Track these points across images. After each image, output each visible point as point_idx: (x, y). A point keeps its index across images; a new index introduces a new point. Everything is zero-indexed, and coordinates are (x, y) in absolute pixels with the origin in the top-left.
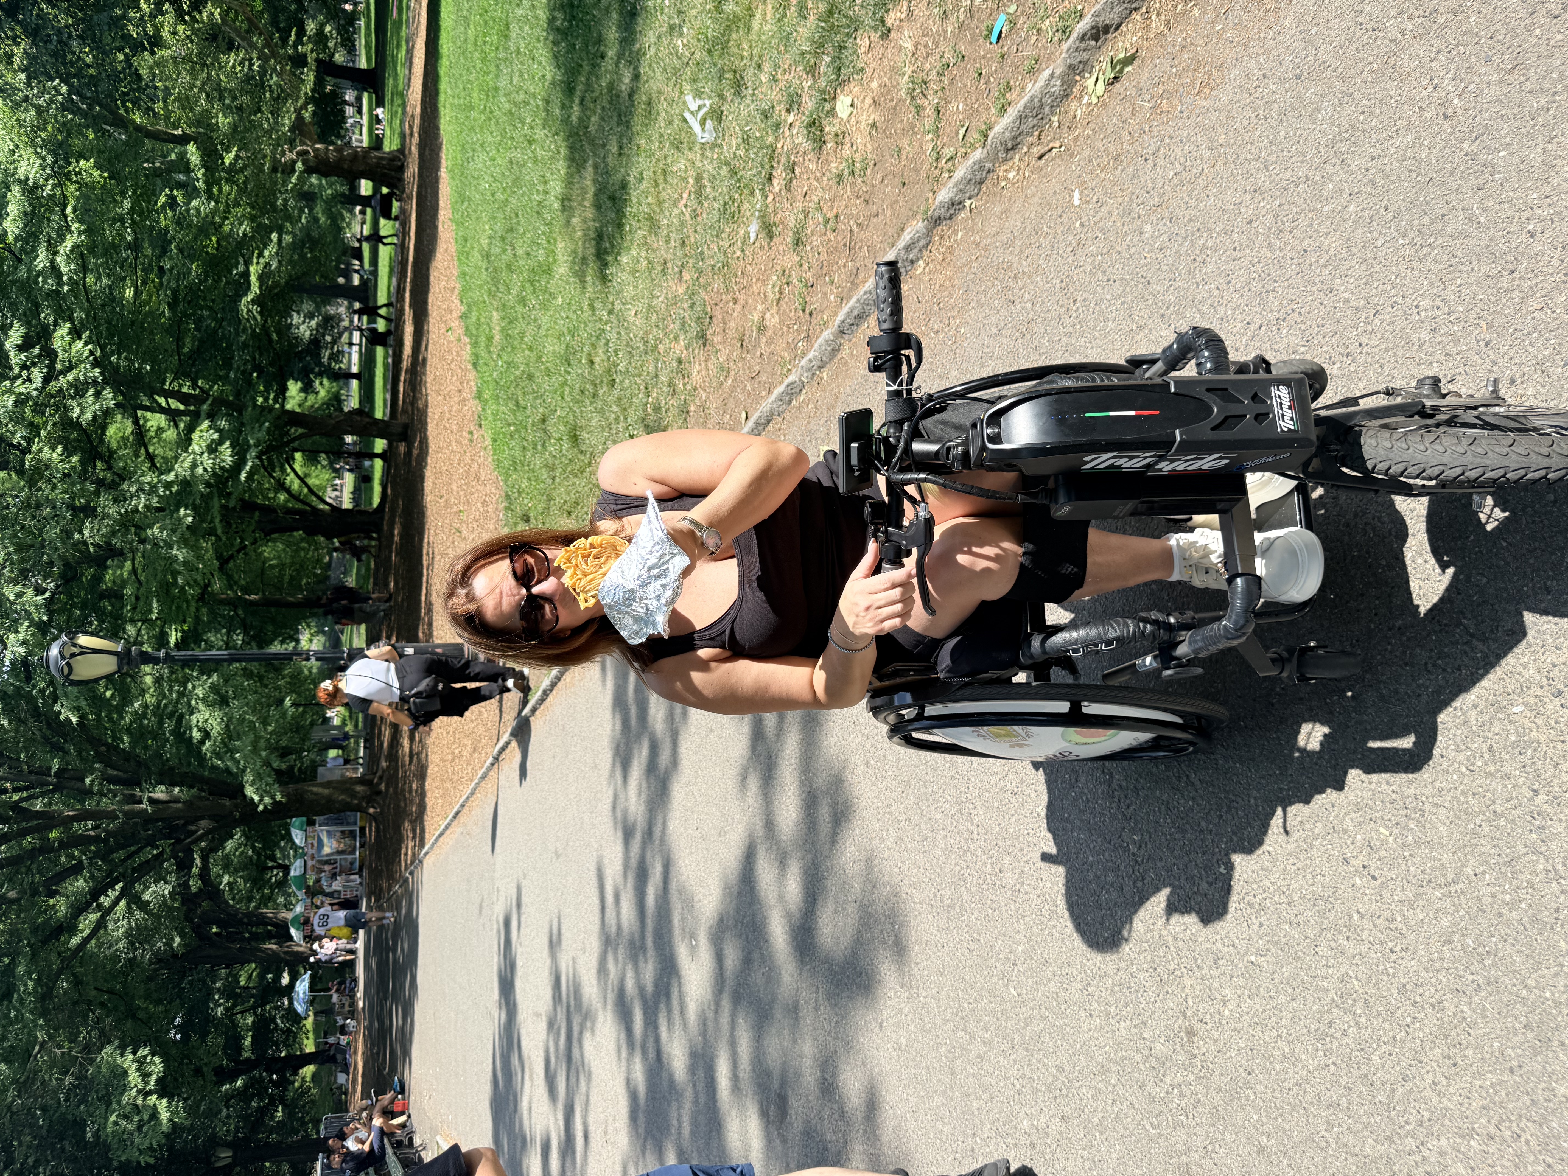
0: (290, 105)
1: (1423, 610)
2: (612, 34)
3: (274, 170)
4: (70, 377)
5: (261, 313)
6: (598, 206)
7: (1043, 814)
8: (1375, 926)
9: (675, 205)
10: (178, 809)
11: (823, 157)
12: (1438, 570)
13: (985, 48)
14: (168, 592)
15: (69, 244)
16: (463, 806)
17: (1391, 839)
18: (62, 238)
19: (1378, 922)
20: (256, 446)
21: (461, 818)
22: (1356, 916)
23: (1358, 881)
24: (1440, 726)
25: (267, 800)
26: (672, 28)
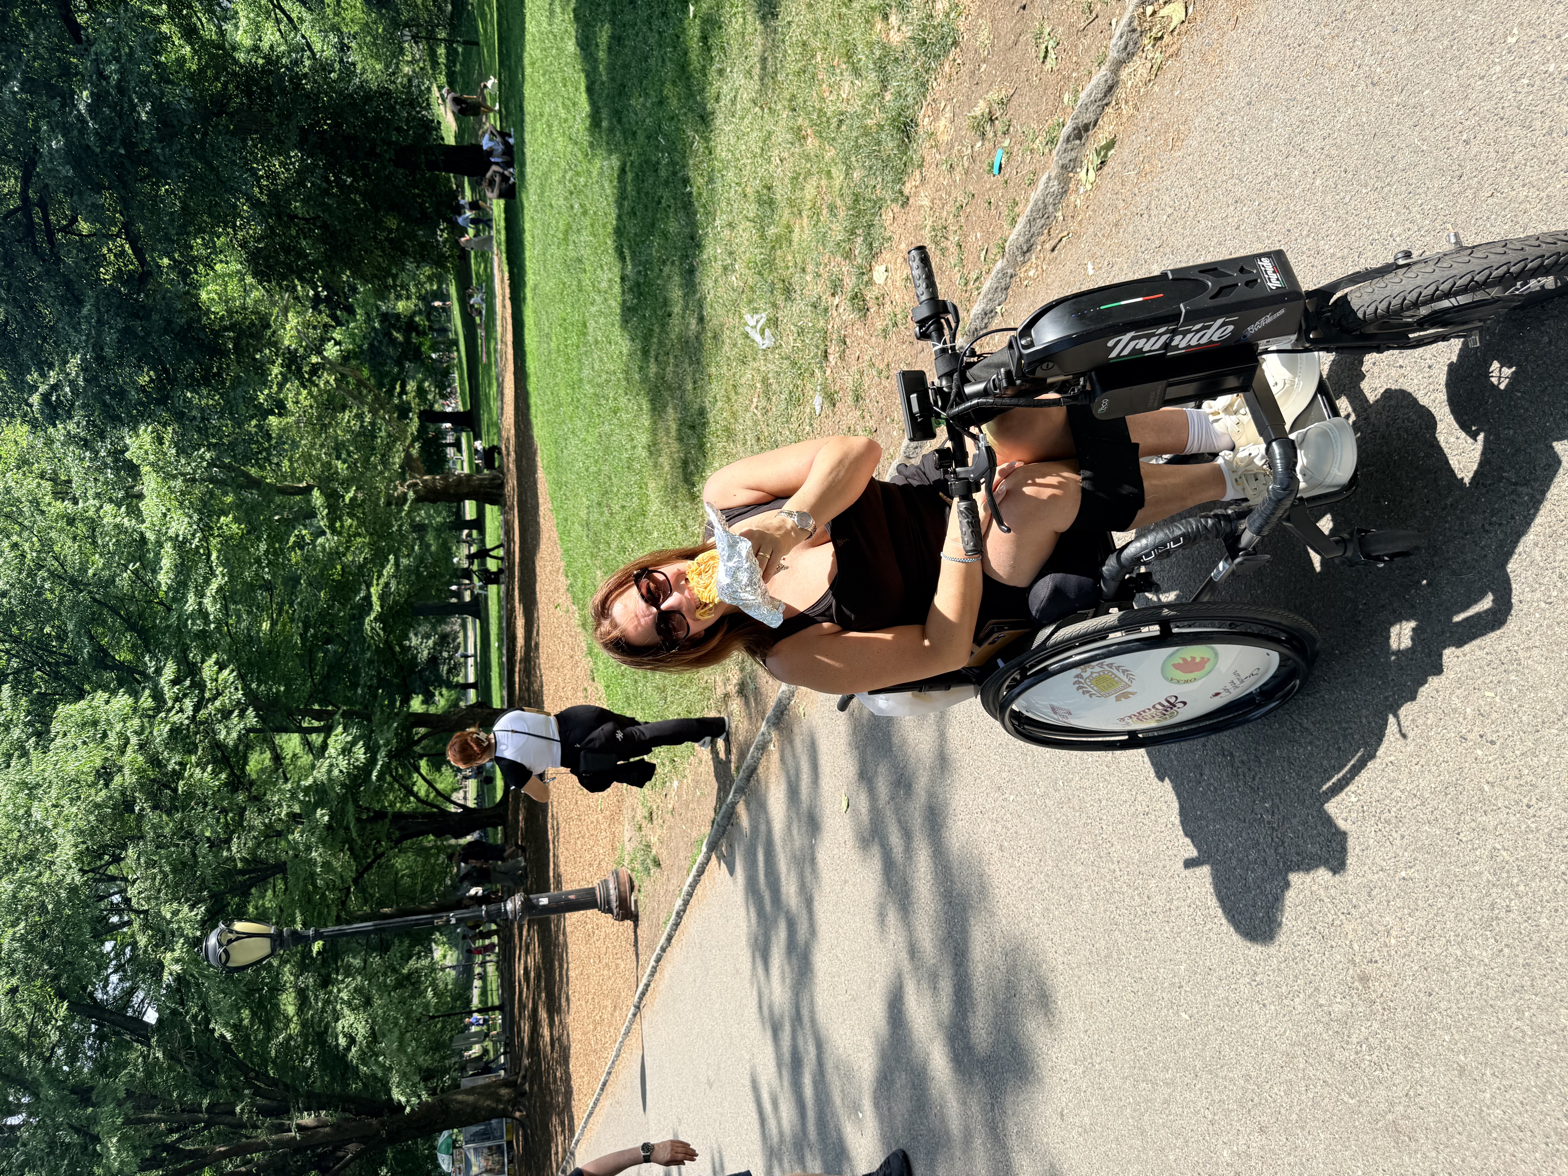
0: (399, 446)
1: (1467, 481)
2: (676, 293)
3: (388, 504)
4: (218, 703)
5: (383, 629)
6: (680, 439)
7: (1177, 821)
8: (1507, 789)
9: (747, 410)
10: (326, 1134)
11: (869, 322)
12: (1470, 440)
13: (990, 181)
14: (309, 901)
15: (214, 586)
16: (609, 1073)
17: (1497, 699)
18: (207, 581)
19: (1508, 784)
20: (386, 745)
21: (609, 1088)
22: (1487, 788)
23: (1479, 752)
24: (1511, 575)
25: (414, 1100)
26: (725, 268)
